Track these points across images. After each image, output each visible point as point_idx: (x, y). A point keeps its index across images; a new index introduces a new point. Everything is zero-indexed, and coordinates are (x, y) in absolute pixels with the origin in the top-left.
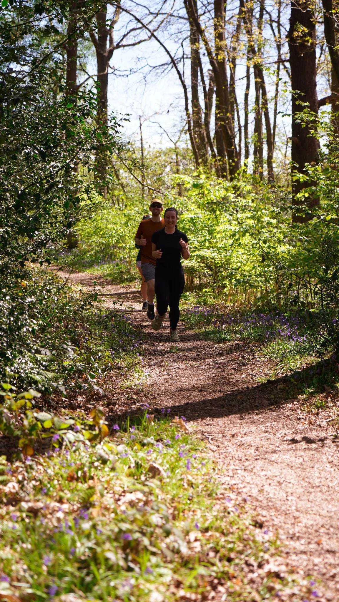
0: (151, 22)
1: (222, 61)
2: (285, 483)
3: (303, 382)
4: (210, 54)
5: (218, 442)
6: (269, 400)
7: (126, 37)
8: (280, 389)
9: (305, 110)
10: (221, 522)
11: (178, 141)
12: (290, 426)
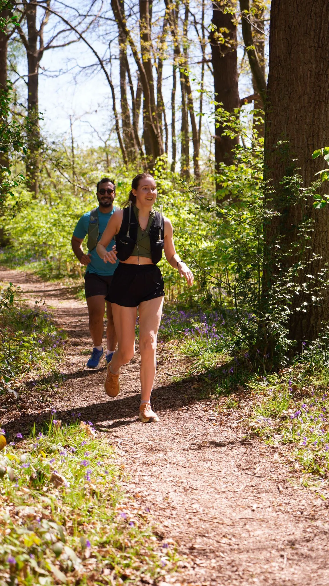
0: (80, 23)
1: (147, 61)
2: (190, 489)
3: (216, 382)
4: (135, 54)
5: (128, 446)
6: (183, 400)
7: (56, 38)
8: (194, 388)
9: (219, 110)
10: (120, 535)
11: (108, 140)
12: (201, 428)
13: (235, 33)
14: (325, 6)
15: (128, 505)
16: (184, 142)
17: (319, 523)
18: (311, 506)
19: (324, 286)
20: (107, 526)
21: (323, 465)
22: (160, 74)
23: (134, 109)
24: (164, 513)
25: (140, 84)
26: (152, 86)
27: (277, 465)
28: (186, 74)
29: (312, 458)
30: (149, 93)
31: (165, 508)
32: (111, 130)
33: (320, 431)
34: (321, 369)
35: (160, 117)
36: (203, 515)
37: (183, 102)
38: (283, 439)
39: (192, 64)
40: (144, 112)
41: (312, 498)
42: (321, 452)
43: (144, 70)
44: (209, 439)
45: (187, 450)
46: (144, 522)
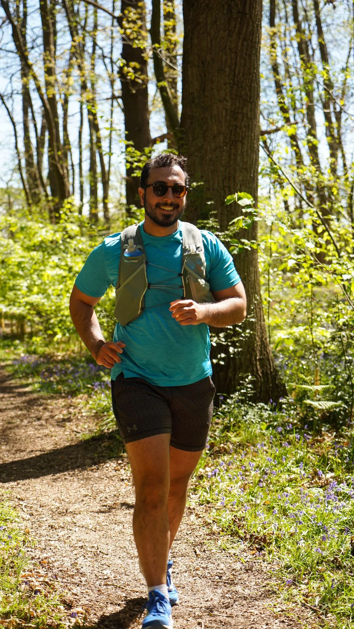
1: (51, 96)
2: (101, 555)
4: (38, 89)
5: (33, 509)
6: (92, 459)
8: (104, 446)
9: (130, 149)
10: (24, 604)
11: (10, 180)
12: (112, 488)
13: (146, 67)
14: (241, 41)
15: (33, 572)
16: (93, 184)
17: (239, 588)
18: (230, 570)
19: (242, 337)
20: (10, 595)
21: (243, 527)
22: (65, 110)
23: (38, 148)
24: (73, 580)
25: (45, 121)
26: (57, 124)
27: (194, 527)
28: (94, 111)
29: (230, 519)
30: (54, 131)
31: (73, 575)
32: (14, 170)
33: (240, 490)
34: (240, 424)
35: (66, 156)
36: (114, 582)
37: (91, 140)
38: (200, 499)
39: (100, 100)
40: (49, 151)
41: (231, 562)
42: (240, 512)
43: (48, 106)
44: (121, 500)
45: (98, 512)
46: (51, 591)
